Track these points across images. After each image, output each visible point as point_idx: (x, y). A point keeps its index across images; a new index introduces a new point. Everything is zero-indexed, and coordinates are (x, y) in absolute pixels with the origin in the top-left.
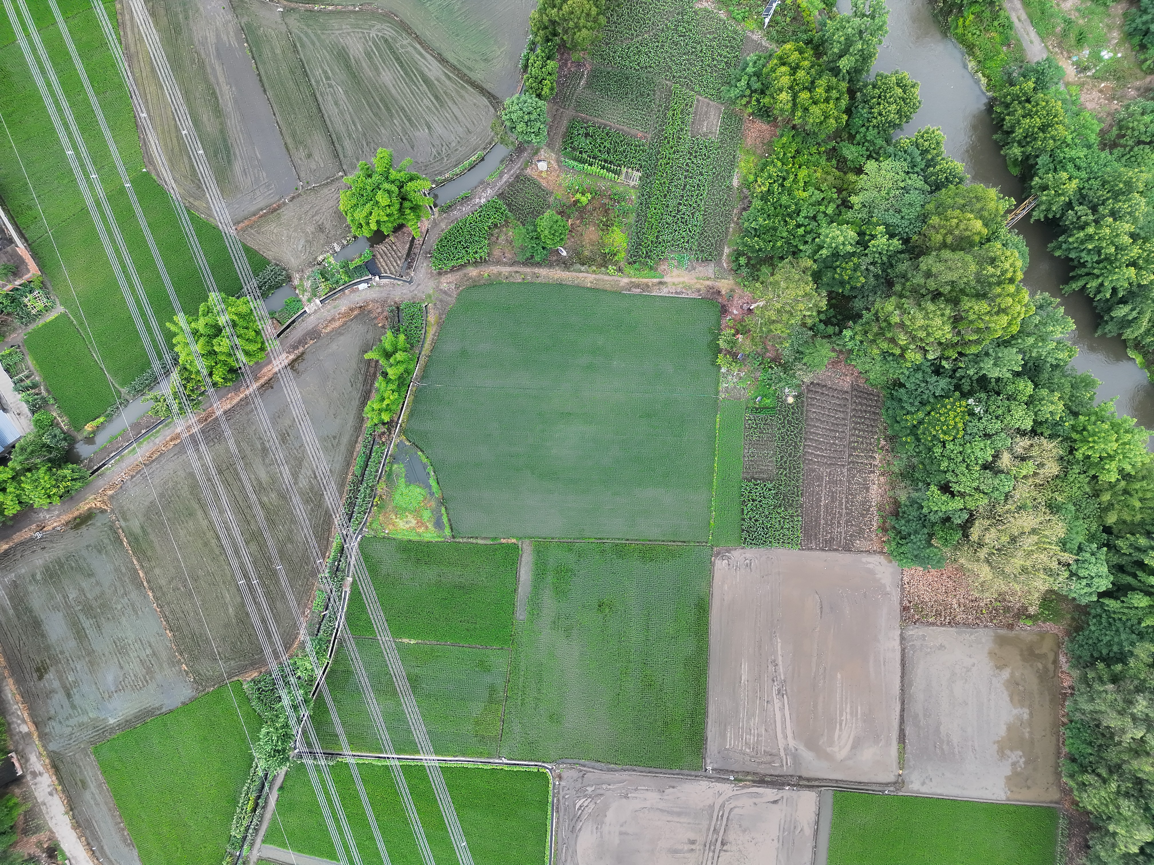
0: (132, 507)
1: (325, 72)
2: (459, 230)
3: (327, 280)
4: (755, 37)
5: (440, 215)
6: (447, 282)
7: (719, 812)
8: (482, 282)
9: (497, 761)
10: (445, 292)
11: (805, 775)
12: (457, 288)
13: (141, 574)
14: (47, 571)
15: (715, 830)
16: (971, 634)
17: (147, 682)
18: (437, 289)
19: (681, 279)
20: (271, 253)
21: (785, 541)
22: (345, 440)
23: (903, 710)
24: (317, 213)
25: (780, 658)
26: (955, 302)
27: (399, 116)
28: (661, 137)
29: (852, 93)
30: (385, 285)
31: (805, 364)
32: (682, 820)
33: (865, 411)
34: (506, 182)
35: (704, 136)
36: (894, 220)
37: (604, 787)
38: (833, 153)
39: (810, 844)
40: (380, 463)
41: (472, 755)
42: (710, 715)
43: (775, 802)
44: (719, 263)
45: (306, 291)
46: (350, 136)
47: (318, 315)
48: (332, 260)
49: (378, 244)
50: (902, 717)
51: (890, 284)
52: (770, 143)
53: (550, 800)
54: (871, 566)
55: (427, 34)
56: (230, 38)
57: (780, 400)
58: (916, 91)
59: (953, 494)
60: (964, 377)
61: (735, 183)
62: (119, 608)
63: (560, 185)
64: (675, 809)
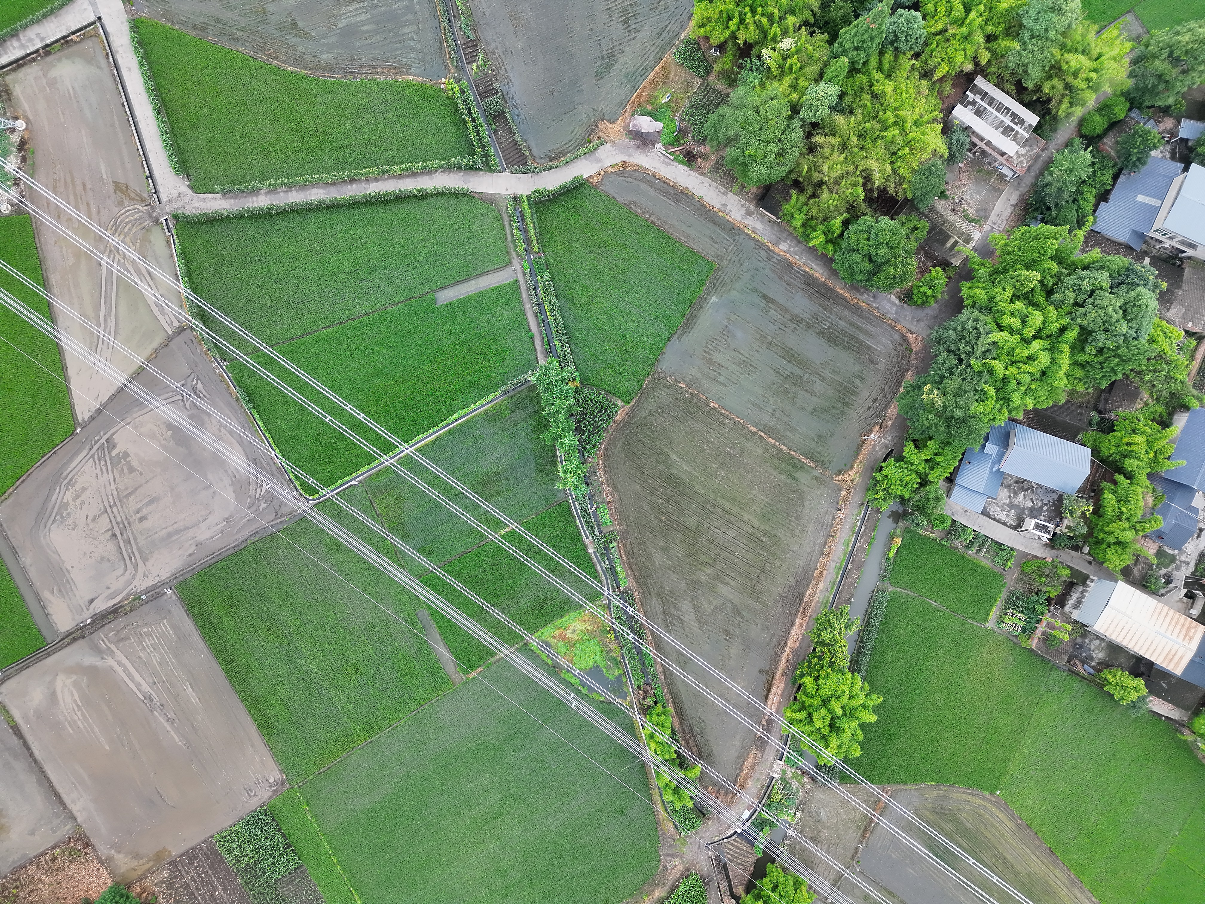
0: (818, 492)
6: (676, 868)
7: (136, 560)
8: (646, 887)
9: (360, 478)
10: (673, 856)
11: (81, 642)
12: (665, 866)
13: (771, 440)
14: (854, 391)
15: (130, 542)
16: (13, 862)
17: (706, 352)
18: (681, 856)
20: (843, 791)
21: (231, 836)
23: (31, 755)
25: (169, 728)
30: (727, 829)
32: (164, 532)
37: (252, 516)
39: (38, 584)
40: (631, 668)
42: (199, 638)
43: (91, 601)
45: (793, 778)
47: (769, 763)
48: (788, 819)
49: (758, 860)
50: (28, 748)
62: (771, 399)
64: (177, 537)
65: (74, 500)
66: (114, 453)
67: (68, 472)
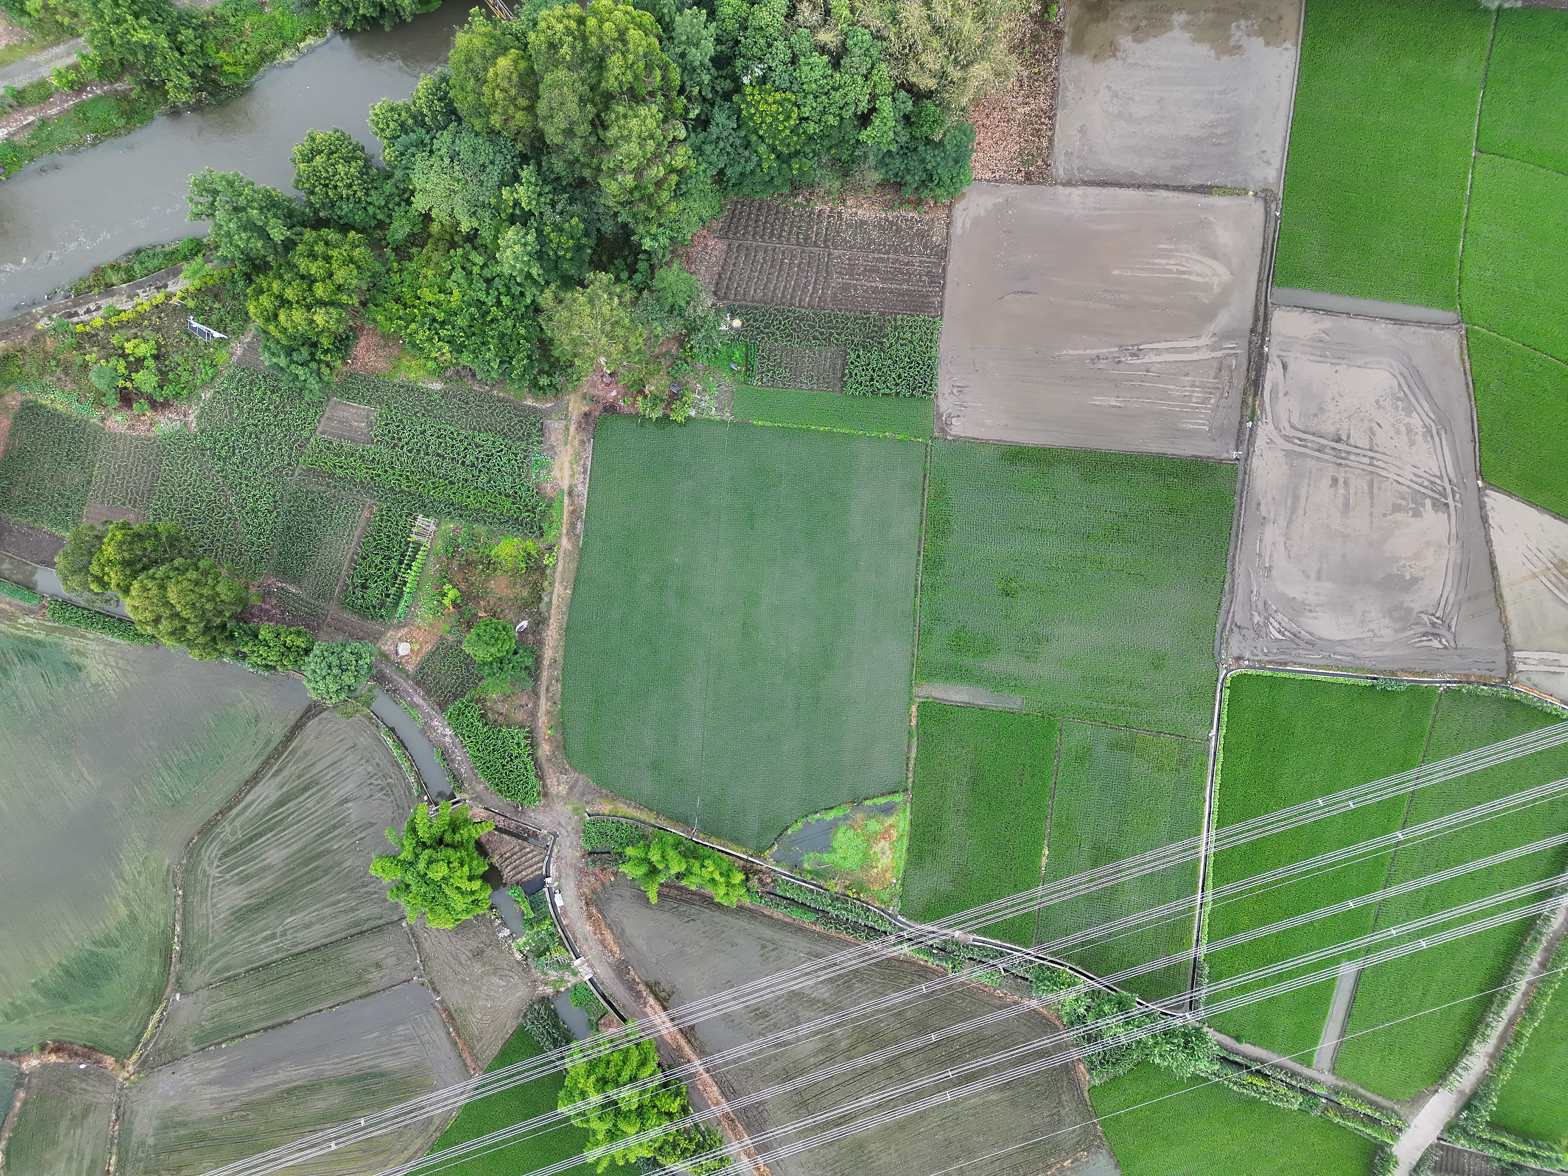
1: (265, 939)
2: (487, 766)
3: (548, 949)
4: (239, 352)
5: (466, 791)
6: (557, 785)
7: (1295, 444)
8: (560, 738)
9: (1213, 744)
10: (571, 789)
11: (1249, 324)
12: (565, 772)
15: (1319, 451)
16: (1067, 88)
18: (566, 799)
19: (567, 465)
20: (509, 1023)
21: (929, 340)
22: (767, 932)
23: (1166, 187)
24: (456, 958)
25: (1089, 352)
26: (609, 98)
27: (328, 841)
28: (371, 486)
29: (319, 224)
30: (558, 870)
31: (688, 303)
32: (1304, 495)
33: (756, 221)
34: (424, 700)
35: (372, 426)
36: (494, 175)
37: (1254, 599)
38: (402, 252)
39: (1345, 321)
40: (801, 886)
41: (1203, 776)
42: (1162, 450)
43: (1285, 367)
44: (546, 414)
45: (562, 978)
46: (352, 910)
47: (595, 963)
48: (521, 941)
49: (501, 877)
50: (1176, 189)
51: (582, 182)
52: (385, 336)
53: (1269, 673)
54: (968, 223)
55: (218, 799)
56: (214, 1066)
57: (736, 337)
58: (319, 136)
59: (873, 110)
60: (713, 88)
61: (438, 386)
63: (431, 625)
64: (1289, 504)
65: (1407, 425)
66: (1428, 502)
67: (1444, 440)
